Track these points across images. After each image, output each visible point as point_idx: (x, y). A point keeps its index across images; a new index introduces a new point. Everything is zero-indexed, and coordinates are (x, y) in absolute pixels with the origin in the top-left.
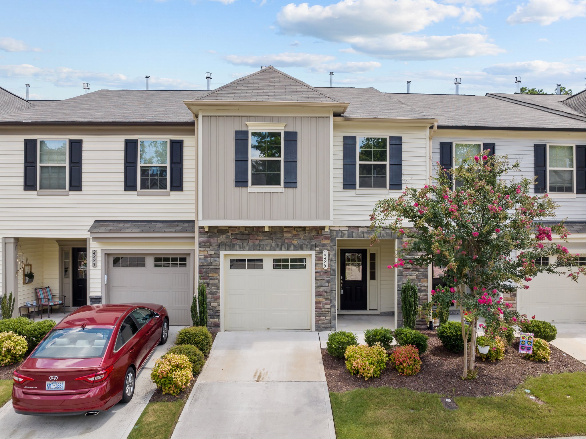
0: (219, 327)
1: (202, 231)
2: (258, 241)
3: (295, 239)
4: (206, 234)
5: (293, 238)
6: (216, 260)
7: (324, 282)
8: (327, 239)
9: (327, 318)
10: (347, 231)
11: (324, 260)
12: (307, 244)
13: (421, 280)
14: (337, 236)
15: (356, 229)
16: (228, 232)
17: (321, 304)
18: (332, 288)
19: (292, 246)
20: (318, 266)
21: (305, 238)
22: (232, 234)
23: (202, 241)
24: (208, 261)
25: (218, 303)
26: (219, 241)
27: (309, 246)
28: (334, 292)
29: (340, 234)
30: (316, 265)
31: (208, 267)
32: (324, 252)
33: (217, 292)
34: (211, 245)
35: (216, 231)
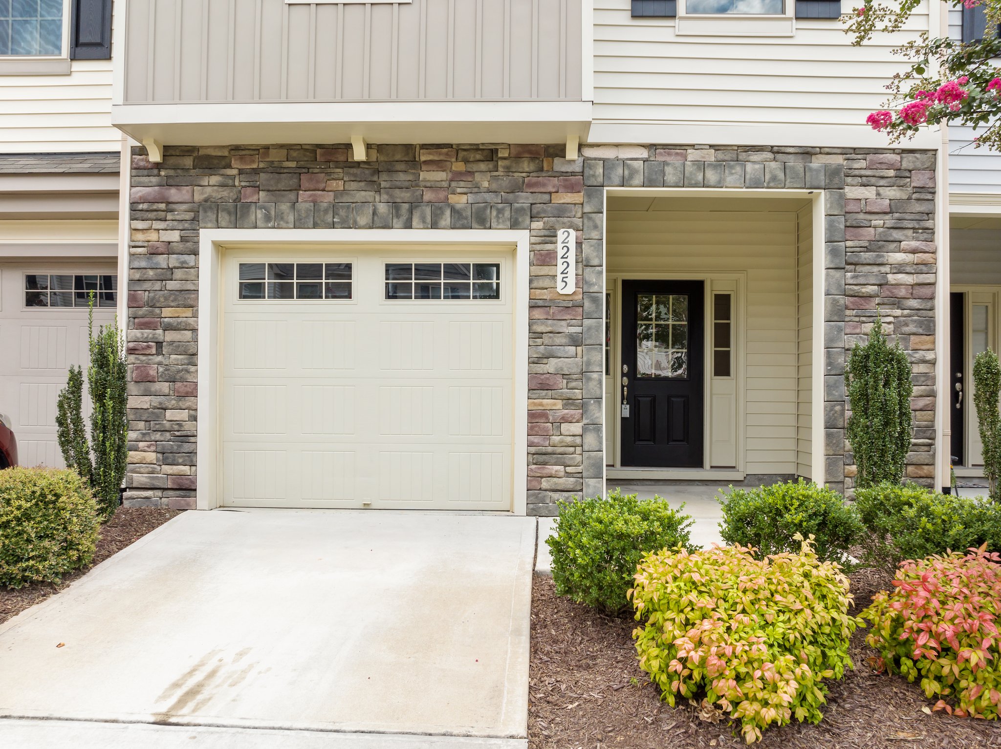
0: (193, 493)
1: (142, 164)
2: (329, 197)
3: (459, 190)
4: (155, 171)
5: (453, 184)
6: (184, 262)
7: (559, 340)
8: (572, 188)
9: (569, 469)
10: (645, 161)
11: (560, 261)
12: (500, 206)
13: (912, 337)
14: (610, 178)
15: (677, 154)
16: (229, 166)
17: (547, 418)
18: (589, 363)
19: (448, 213)
20: (541, 283)
21: (494, 186)
22: (241, 172)
23: (140, 198)
24: (157, 263)
25: (189, 408)
26: (198, 197)
27: (507, 213)
28: (595, 376)
29: (620, 171)
30: (531, 282)
31: (158, 286)
32: (561, 235)
33: (188, 371)
34: (172, 211)
35: (188, 162)
